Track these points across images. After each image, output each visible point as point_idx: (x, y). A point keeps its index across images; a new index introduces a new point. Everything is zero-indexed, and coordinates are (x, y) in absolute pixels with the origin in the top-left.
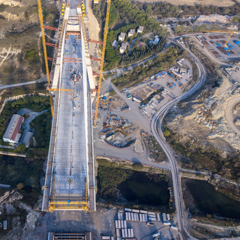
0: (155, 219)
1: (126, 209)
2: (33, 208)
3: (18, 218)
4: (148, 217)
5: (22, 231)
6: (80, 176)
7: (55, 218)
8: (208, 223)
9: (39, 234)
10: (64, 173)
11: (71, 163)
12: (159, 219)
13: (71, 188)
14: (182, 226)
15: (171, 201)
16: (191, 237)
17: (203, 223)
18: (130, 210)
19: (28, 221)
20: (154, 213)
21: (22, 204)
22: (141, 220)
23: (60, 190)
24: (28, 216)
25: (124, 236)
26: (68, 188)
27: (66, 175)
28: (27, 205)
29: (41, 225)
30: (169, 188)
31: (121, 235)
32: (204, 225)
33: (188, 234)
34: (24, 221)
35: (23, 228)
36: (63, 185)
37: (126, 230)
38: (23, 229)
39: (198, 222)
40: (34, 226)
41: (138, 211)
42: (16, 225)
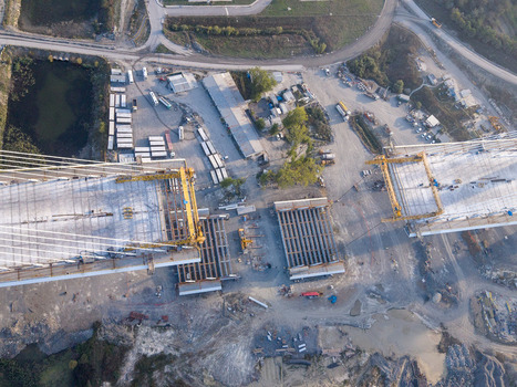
0: (124, 97)
1: (110, 147)
2: (130, 348)
3: (156, 374)
4: (120, 107)
5: (183, 355)
6: (111, 194)
7: (147, 290)
8: (119, 10)
9: (182, 317)
10: (110, 231)
11: (77, 217)
12: (123, 89)
13: (144, 208)
14: (131, 54)
15: (79, 61)
16: (148, 43)
17: (119, 18)
18: (111, 139)
19: (160, 349)
20: (112, 96)
21: (123, 378)
22: (129, 120)
23: (152, 231)
24: (150, 353)
25: (165, 154)
26: (145, 216)
27: (113, 224)
28: (123, 364)
29: (165, 318)
30: (51, 58)
31: (163, 158)
32: (123, 17)
33: (143, 47)
34: (162, 359)
35: (175, 357)
36: (140, 228)
37: (153, 149)
38: (177, 354)
39: (118, 26)
40: (169, 333)
41: (112, 124)
42: (171, 374)
